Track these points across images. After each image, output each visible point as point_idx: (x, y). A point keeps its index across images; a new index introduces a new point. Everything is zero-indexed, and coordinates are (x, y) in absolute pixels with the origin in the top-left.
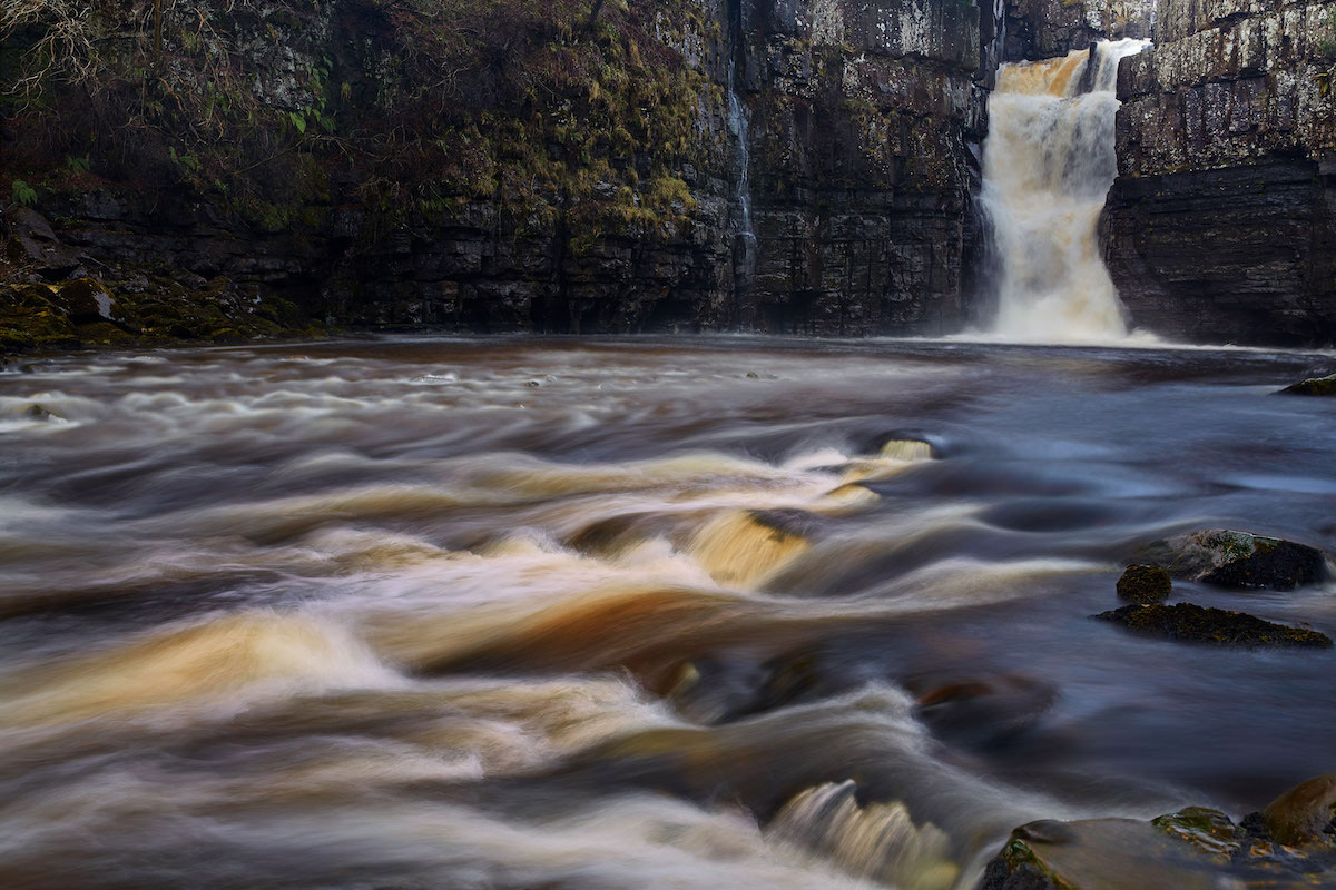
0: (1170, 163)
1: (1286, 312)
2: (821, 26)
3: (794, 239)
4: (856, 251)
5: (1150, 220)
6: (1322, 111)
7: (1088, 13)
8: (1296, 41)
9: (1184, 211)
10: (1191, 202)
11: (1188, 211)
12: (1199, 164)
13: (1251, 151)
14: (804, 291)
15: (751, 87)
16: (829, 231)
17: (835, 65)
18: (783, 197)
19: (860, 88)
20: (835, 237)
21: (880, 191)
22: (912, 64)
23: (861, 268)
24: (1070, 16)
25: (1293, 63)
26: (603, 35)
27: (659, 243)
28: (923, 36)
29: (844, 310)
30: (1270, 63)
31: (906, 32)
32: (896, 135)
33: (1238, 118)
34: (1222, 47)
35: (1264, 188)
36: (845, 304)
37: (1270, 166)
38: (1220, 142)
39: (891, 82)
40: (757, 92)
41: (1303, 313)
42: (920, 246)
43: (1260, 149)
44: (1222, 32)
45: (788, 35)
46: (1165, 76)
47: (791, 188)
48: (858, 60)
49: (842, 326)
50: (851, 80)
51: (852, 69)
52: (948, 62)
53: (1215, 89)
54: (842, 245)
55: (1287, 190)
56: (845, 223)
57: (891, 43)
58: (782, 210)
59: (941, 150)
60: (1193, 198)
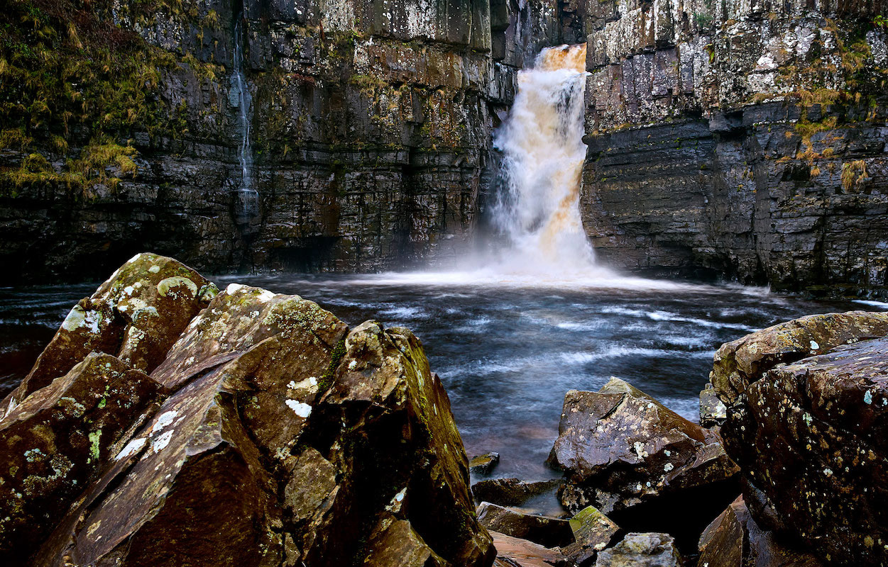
0: (616, 123)
1: (700, 250)
2: (334, 16)
3: (300, 194)
4: (367, 202)
5: (604, 171)
6: (709, 76)
7: (620, 7)
8: (692, 16)
9: (625, 164)
10: (630, 155)
11: (628, 163)
12: (635, 124)
13: (670, 112)
14: (313, 237)
15: (255, 67)
16: (345, 185)
17: (346, 47)
18: (289, 158)
19: (370, 66)
20: (349, 190)
21: (392, 151)
22: (421, 46)
23: (370, 215)
24: (605, 10)
25: (691, 35)
26: (25, 18)
27: (87, 203)
28: (429, 22)
29: (359, 251)
30: (677, 36)
31: (412, 21)
32: (410, 105)
33: (658, 84)
34: (644, 24)
35: (680, 143)
36: (359, 246)
37: (684, 124)
38: (647, 104)
39: (400, 61)
40: (263, 71)
41: (713, 250)
42: (435, 196)
43: (676, 110)
44: (643, 11)
45: (289, 22)
46: (611, 50)
47: (296, 150)
48: (367, 43)
49: (358, 264)
50: (361, 59)
51: (361, 51)
52: (455, 44)
53: (640, 59)
54: (355, 197)
55: (697, 145)
56: (358, 179)
57: (398, 29)
58: (288, 169)
59: (454, 116)
60: (632, 152)
